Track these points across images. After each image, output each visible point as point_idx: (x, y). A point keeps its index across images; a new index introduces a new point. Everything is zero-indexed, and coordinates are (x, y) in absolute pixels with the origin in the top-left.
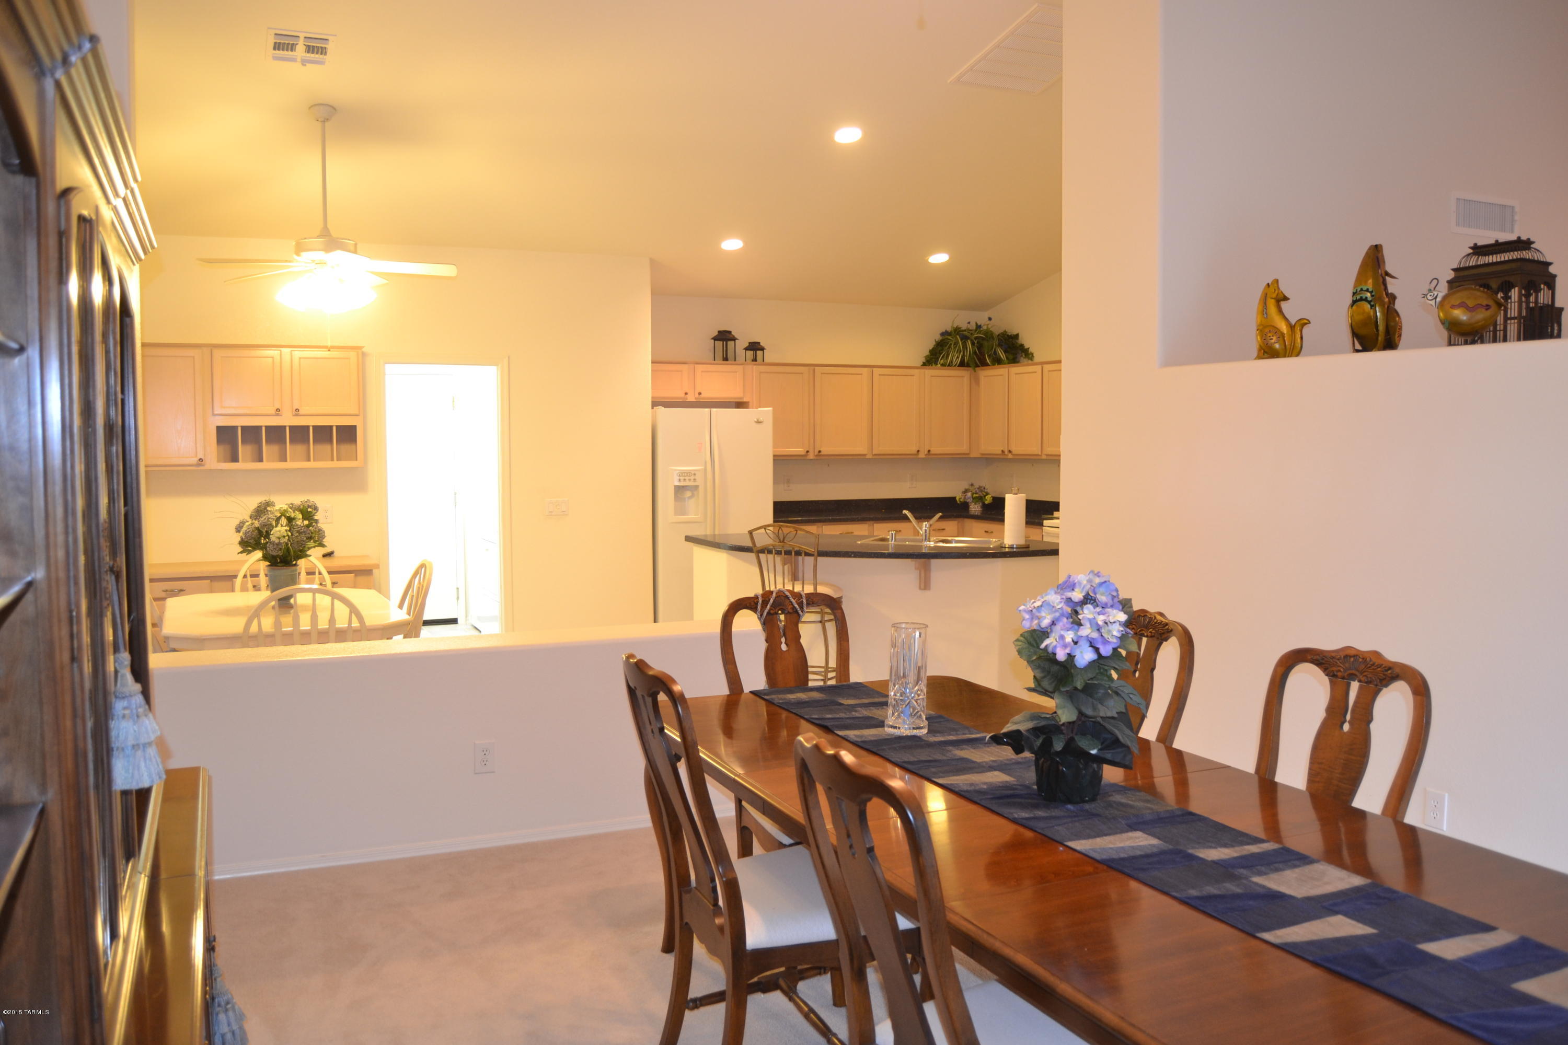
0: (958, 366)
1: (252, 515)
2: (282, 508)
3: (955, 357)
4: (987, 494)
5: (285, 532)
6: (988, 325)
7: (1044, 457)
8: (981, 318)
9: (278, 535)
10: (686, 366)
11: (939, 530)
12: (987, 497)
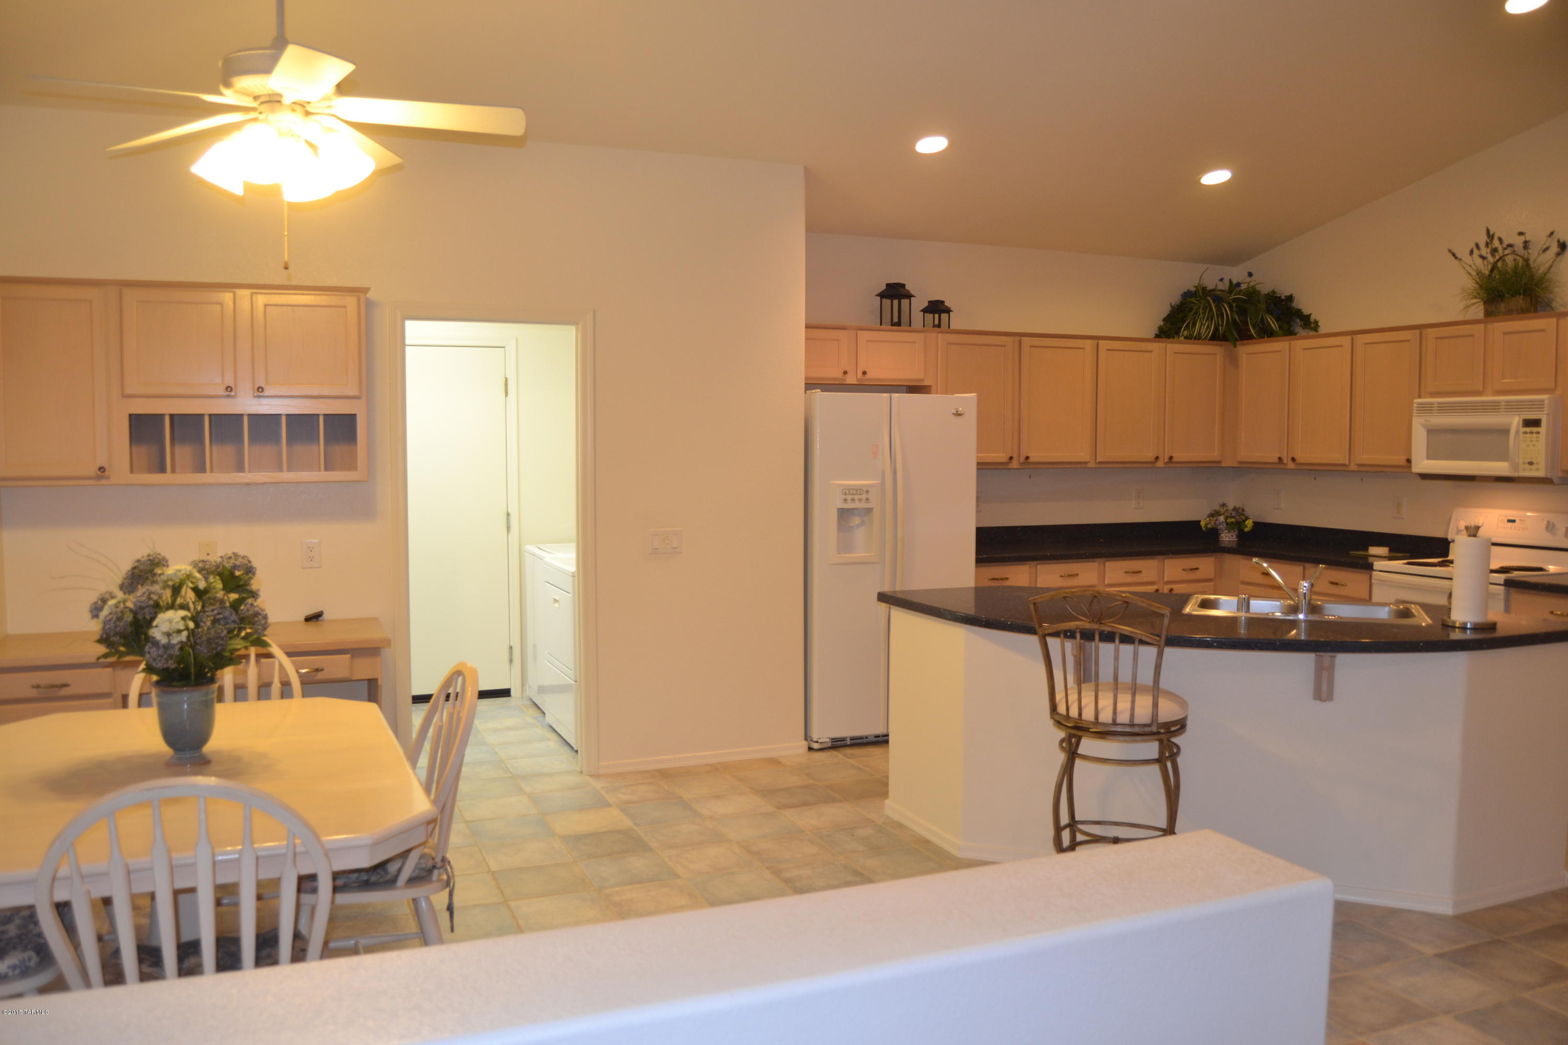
0: (1210, 340)
1: (123, 583)
2: (180, 571)
3: (1203, 327)
4: (1247, 518)
5: (182, 623)
6: (1249, 283)
7: (1353, 467)
8: (1237, 274)
9: (165, 627)
10: (842, 334)
11: (1191, 569)
12: (1247, 522)
